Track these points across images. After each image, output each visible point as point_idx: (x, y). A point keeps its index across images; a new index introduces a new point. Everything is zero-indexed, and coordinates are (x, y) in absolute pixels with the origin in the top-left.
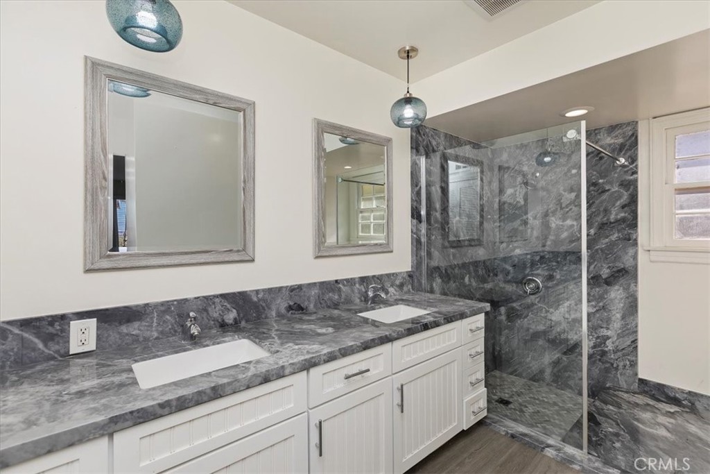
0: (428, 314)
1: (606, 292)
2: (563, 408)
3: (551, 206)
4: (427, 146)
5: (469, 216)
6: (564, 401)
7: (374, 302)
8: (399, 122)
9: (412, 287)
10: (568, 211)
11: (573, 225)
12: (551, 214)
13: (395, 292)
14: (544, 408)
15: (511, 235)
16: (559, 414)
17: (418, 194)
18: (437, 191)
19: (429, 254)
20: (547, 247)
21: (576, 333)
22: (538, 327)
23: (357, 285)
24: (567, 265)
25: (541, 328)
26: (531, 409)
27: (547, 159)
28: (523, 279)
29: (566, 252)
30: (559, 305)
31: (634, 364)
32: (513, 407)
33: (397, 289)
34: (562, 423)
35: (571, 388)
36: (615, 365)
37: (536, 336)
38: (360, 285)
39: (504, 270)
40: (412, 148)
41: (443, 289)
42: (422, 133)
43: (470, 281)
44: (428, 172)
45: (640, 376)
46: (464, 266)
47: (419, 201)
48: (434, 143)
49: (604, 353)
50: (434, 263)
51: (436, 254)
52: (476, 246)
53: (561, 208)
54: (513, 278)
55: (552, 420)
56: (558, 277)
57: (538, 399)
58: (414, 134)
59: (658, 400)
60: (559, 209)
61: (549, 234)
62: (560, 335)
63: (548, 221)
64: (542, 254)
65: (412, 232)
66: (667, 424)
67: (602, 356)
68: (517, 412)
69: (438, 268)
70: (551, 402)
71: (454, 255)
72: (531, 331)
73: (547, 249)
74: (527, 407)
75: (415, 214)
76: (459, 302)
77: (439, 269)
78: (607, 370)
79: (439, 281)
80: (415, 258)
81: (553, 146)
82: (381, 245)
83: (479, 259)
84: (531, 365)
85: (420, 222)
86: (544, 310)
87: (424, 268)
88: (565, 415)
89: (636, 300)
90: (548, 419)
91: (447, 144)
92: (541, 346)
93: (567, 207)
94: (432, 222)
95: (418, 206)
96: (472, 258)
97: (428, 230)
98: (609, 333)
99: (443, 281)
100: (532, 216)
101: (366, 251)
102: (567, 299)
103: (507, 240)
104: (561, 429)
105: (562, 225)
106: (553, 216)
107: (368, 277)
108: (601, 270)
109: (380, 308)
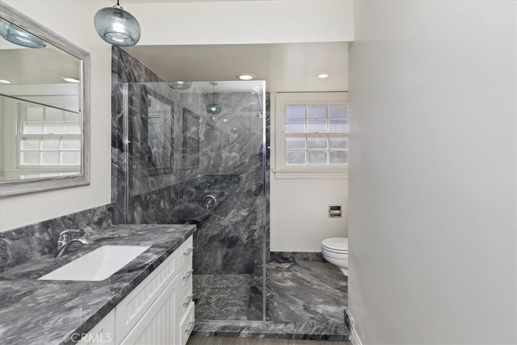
0: (147, 251)
1: (255, 200)
2: (233, 289)
3: (222, 142)
4: (129, 74)
5: (164, 148)
6: (232, 282)
7: (67, 252)
8: (105, 35)
9: (112, 221)
10: (233, 147)
11: (236, 156)
12: (222, 148)
13: (92, 231)
14: (222, 294)
15: (194, 163)
16: (232, 295)
17: (121, 121)
18: (138, 120)
19: (131, 184)
20: (219, 172)
21: (237, 232)
22: (213, 233)
23: (37, 235)
24: (233, 184)
25: (216, 232)
26: (214, 298)
27: (214, 109)
28: (203, 197)
29: (232, 175)
30: (227, 214)
31: (268, 244)
32: (202, 303)
33: (95, 227)
34: (236, 301)
35: (234, 270)
36: (259, 248)
37: (212, 239)
38: (42, 232)
39: (189, 191)
40: (113, 71)
41: (143, 216)
42: (125, 60)
43: (164, 205)
44: (131, 101)
45: (271, 251)
46: (160, 192)
47: (121, 129)
48: (136, 74)
49: (253, 241)
50: (135, 193)
51: (137, 183)
52: (169, 173)
53: (229, 144)
54: (195, 197)
55: (230, 302)
56: (227, 193)
57: (217, 288)
58: (116, 58)
59: (280, 263)
60: (227, 145)
61: (221, 162)
62: (227, 235)
63: (221, 153)
64: (216, 177)
65: (112, 161)
66: (289, 277)
67: (252, 244)
68: (206, 306)
69: (138, 197)
70: (225, 287)
71: (152, 183)
72: (209, 236)
73: (220, 173)
74: (211, 298)
75: (116, 142)
76: (170, 228)
77: (140, 198)
78: (255, 252)
79: (139, 209)
80: (116, 189)
81: (224, 99)
82: (74, 177)
83: (170, 185)
84: (208, 262)
85: (122, 151)
86: (217, 218)
87: (126, 198)
88: (236, 293)
89: (269, 203)
90: (227, 302)
91: (148, 78)
92: (215, 246)
93: (232, 143)
94: (134, 151)
95: (119, 134)
96: (166, 184)
97: (130, 159)
98: (256, 227)
99: (143, 209)
100: (210, 149)
101: (52, 187)
102: (233, 209)
103: (191, 167)
104: (237, 306)
105: (229, 156)
106: (223, 150)
107: (55, 219)
108: (252, 186)
109: (78, 257)
